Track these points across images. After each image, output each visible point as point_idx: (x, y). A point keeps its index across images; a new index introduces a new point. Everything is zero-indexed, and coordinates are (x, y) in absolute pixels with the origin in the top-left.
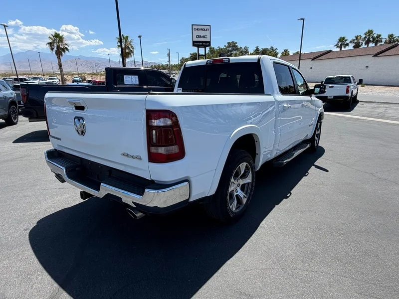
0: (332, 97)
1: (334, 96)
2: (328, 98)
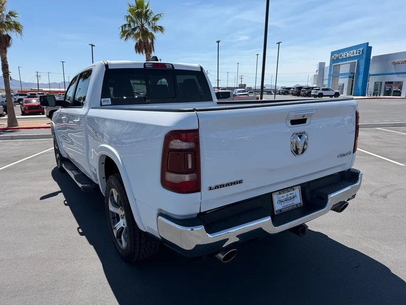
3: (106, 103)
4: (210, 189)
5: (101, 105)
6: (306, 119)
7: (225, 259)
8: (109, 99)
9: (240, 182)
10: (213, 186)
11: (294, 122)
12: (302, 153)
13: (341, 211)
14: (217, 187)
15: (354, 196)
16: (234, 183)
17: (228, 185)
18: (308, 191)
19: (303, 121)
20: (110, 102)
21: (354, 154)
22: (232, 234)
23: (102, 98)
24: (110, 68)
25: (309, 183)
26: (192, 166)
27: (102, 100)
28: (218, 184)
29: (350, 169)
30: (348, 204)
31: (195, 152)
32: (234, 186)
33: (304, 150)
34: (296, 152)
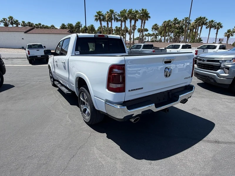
0: (40, 56)
1: (41, 56)
2: (38, 56)
3: (77, 54)
4: (129, 91)
5: (75, 54)
6: (171, 61)
7: (134, 121)
8: (79, 52)
9: (142, 88)
10: (130, 90)
11: (166, 62)
12: (169, 76)
13: (184, 103)
14: (132, 90)
15: (190, 97)
16: (140, 89)
17: (137, 89)
18: (170, 94)
19: (169, 62)
20: (79, 53)
21: (192, 78)
22: (137, 111)
23: (75, 51)
24: (79, 37)
25: (171, 90)
26: (122, 80)
27: (76, 52)
28: (133, 89)
29: (189, 85)
30: (188, 100)
31: (123, 74)
32: (139, 90)
33: (170, 75)
34: (166, 76)
